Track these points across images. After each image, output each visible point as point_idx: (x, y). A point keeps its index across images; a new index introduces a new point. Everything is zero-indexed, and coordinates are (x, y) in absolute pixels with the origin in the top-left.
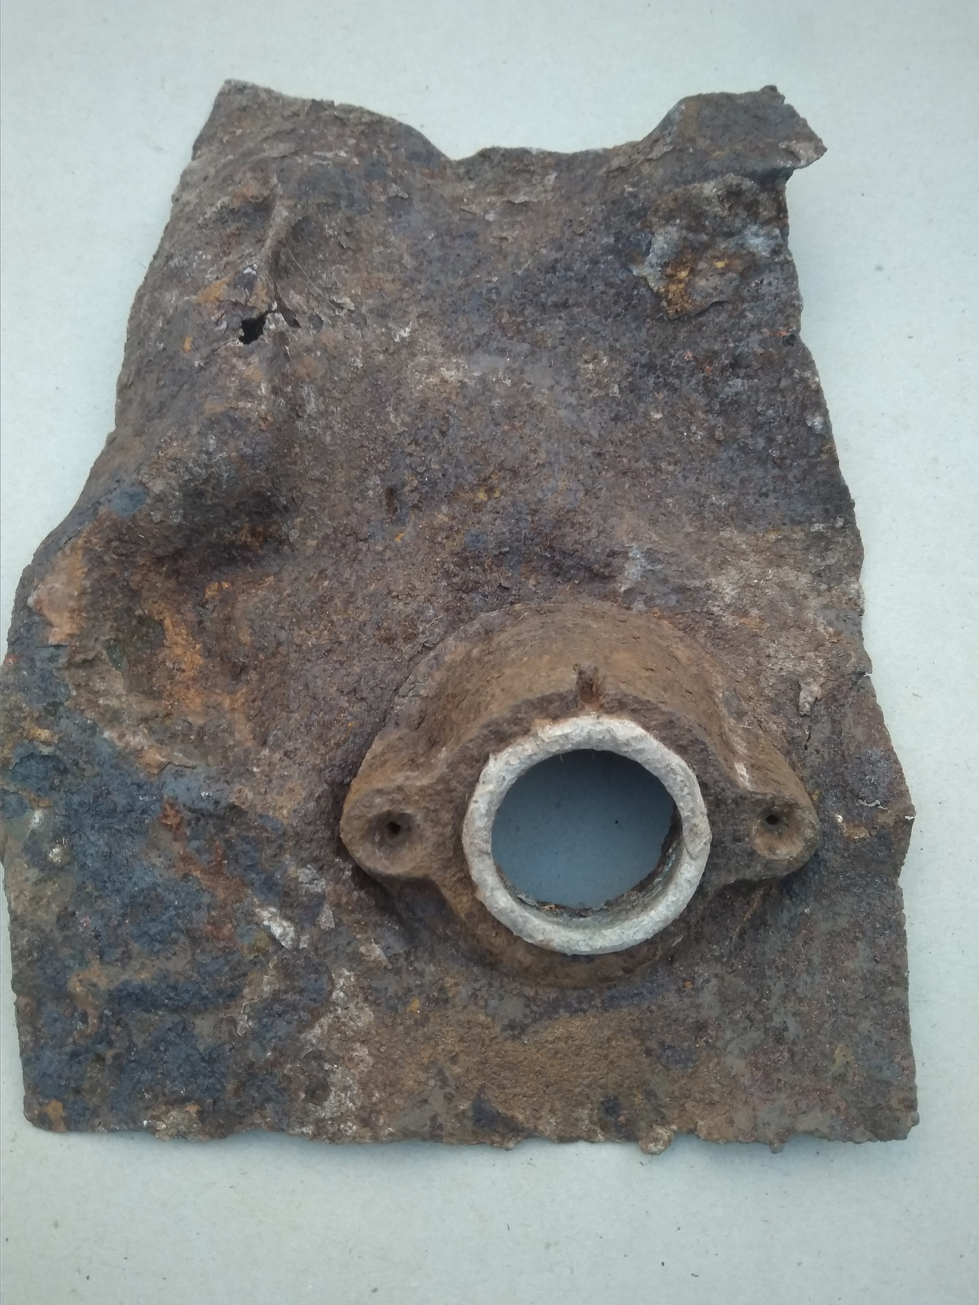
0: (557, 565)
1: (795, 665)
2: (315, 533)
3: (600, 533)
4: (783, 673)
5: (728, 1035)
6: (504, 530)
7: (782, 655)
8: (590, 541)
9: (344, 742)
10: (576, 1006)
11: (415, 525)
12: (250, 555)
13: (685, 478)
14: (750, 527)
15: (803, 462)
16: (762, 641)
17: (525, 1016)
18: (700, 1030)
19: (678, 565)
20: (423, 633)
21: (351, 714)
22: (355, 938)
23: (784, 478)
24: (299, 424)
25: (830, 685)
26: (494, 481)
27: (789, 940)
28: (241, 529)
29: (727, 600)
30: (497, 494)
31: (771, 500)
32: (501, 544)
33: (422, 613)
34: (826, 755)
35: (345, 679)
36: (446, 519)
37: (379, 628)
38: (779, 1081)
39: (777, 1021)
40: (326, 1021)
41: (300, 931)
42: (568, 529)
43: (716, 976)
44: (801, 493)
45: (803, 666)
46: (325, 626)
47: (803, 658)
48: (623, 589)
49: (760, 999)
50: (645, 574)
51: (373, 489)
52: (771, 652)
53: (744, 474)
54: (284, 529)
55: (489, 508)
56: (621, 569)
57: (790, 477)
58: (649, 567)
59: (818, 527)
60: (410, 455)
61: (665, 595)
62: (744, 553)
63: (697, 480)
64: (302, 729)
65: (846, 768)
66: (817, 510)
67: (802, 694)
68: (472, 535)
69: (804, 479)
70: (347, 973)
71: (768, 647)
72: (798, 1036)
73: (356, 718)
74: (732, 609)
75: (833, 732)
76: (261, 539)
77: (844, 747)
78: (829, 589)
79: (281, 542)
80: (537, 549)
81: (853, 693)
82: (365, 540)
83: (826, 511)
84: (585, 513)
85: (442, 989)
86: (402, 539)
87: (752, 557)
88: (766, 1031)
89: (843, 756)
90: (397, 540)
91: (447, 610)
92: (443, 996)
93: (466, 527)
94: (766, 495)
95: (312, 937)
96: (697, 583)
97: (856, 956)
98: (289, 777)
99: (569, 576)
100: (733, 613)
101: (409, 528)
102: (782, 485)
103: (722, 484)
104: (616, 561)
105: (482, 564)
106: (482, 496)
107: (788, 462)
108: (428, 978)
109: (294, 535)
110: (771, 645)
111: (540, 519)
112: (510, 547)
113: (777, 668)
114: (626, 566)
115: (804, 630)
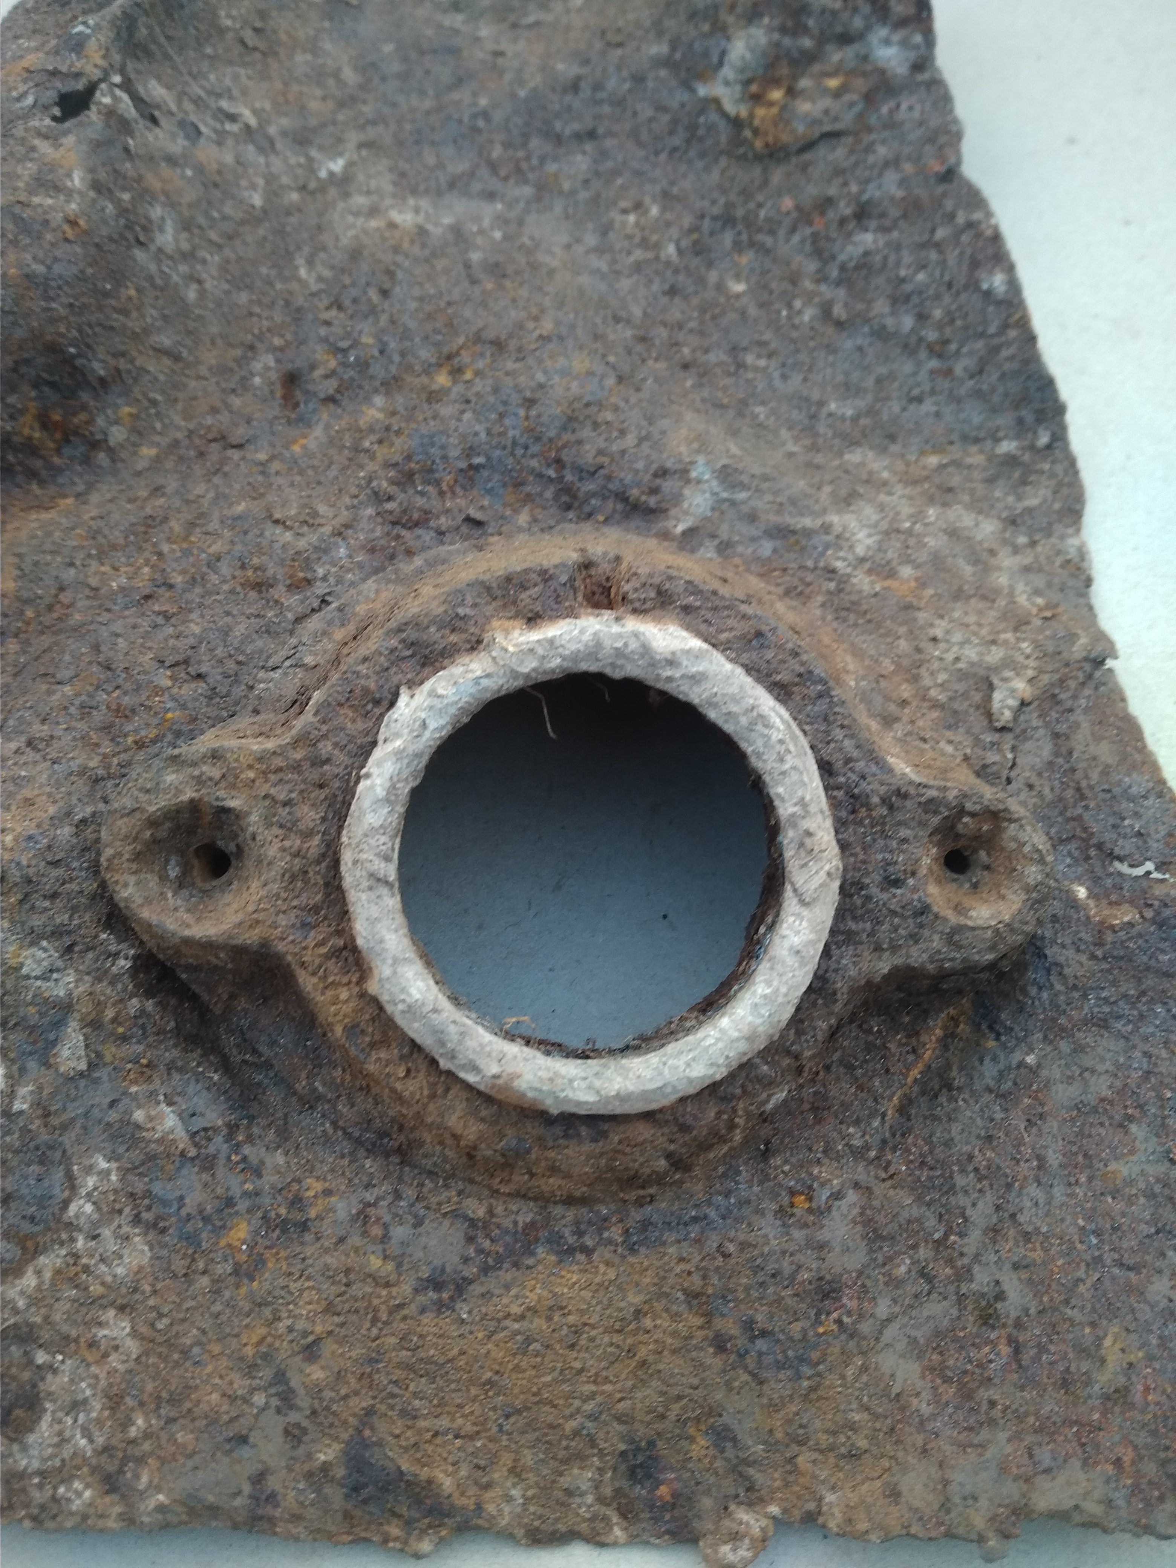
0: (568, 491)
1: (980, 654)
2: (157, 438)
3: (641, 440)
4: (960, 665)
5: (883, 1309)
6: (478, 428)
7: (957, 637)
8: (623, 452)
9: (154, 742)
10: (571, 1240)
11: (327, 426)
12: (38, 463)
13: (784, 377)
14: (894, 448)
15: (980, 344)
16: (922, 616)
17: (466, 1260)
18: (826, 1296)
19: (776, 493)
20: (324, 579)
21: (173, 698)
22: (125, 1093)
24: (139, 255)
25: (1046, 679)
26: (466, 357)
27: (999, 1116)
28: (23, 412)
29: (860, 550)
30: (468, 375)
31: (927, 407)
32: (470, 451)
33: (326, 551)
34: (1047, 791)
35: (172, 642)
36: (380, 416)
37: (243, 567)
38: (992, 1404)
39: (981, 1280)
40: (48, 1262)
41: (16, 1076)
42: (586, 432)
43: (856, 1185)
44: (977, 394)
45: (995, 655)
46: (147, 562)
47: (994, 642)
48: (680, 528)
49: (946, 1236)
50: (719, 506)
51: (261, 375)
52: (938, 632)
53: (883, 370)
54: (100, 421)
55: (453, 395)
56: (678, 497)
57: (959, 370)
58: (725, 495)
59: (1007, 447)
60: (328, 323)
61: (753, 539)
62: (885, 483)
63: (805, 380)
64: (73, 710)
65: (1086, 808)
66: (1005, 420)
67: (997, 696)
68: (422, 436)
69: (981, 372)
70: (103, 1164)
71: (932, 625)
72: (1026, 1311)
73: (184, 707)
74: (867, 565)
75: (1057, 754)
76: (58, 436)
77: (1079, 775)
78: (1033, 544)
79: (95, 445)
80: (534, 463)
81: (1087, 692)
82: (239, 446)
83: (1020, 422)
84: (616, 409)
85: (297, 1202)
86: (304, 447)
87: (899, 490)
88: (961, 1298)
89: (1078, 790)
90: (296, 448)
91: (372, 551)
92: (299, 1217)
93: (414, 426)
94: (919, 400)
95: (40, 1088)
96: (807, 522)
97: (1132, 1152)
98: (29, 779)
99: (587, 509)
100: (870, 572)
101: (318, 432)
102: (944, 384)
103: (847, 386)
104: (668, 485)
105: (437, 483)
106: (442, 379)
107: (953, 347)
108: (270, 1179)
109: (117, 435)
110: (938, 622)
111: (539, 416)
112: (489, 458)
113: (950, 657)
114: (687, 492)
115: (993, 601)
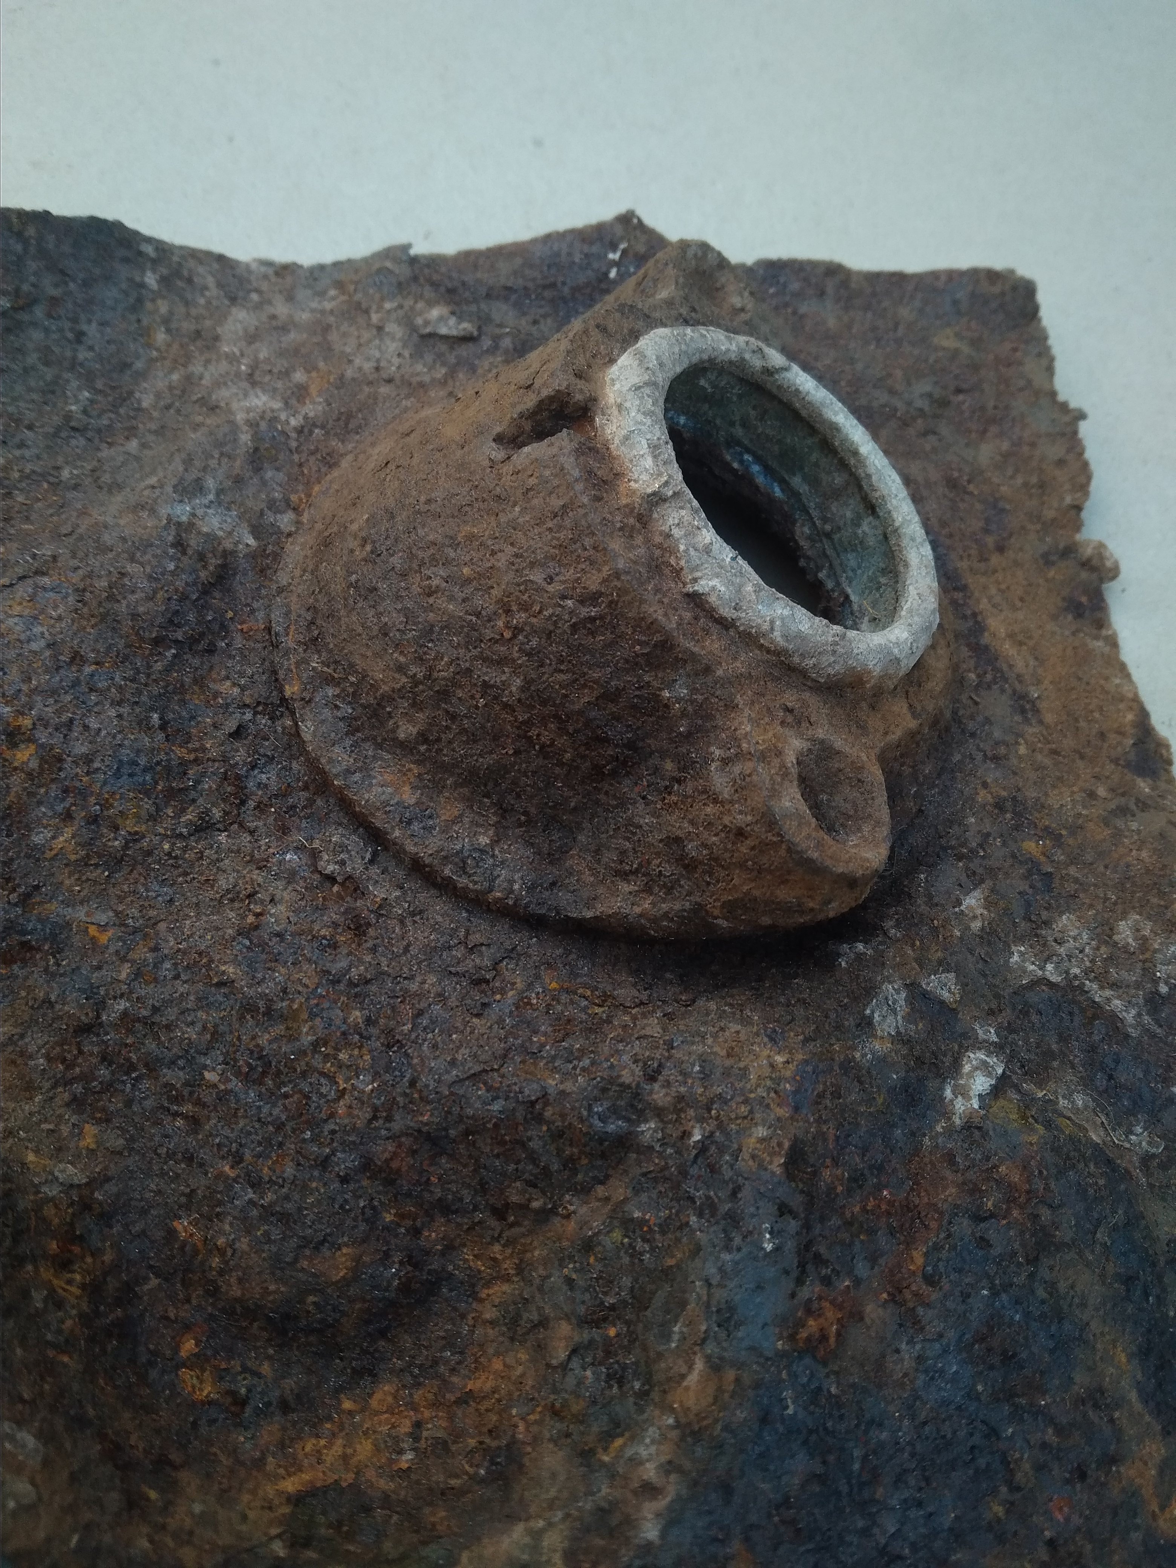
1: (393, 339)
2: (65, 1130)
4: (406, 353)
5: (952, 458)
7: (374, 352)
15: (31, 264)
16: (349, 373)
17: (1003, 691)
18: (956, 486)
19: (208, 456)
21: (530, 986)
23: (54, 302)
29: (276, 405)
31: (92, 330)
32: (143, 724)
34: (542, 311)
37: (334, 946)
40: (1098, 994)
41: (972, 1042)
42: (123, 608)
45: (395, 329)
46: (327, 1058)
47: (380, 329)
48: (251, 541)
50: (224, 504)
52: (368, 366)
53: (33, 358)
54: (52, 1191)
55: (56, 741)
56: (210, 537)
58: (211, 496)
59: (151, 279)
62: (187, 379)
64: (584, 1064)
65: (564, 283)
68: (117, 776)
69: (63, 272)
70: (1016, 958)
71: (360, 368)
74: (293, 402)
75: (506, 299)
76: (76, 1250)
78: (258, 291)
79: (86, 1206)
80: (159, 666)
82: (99, 1005)
84: (90, 575)
85: (1000, 806)
87: (196, 368)
90: (107, 936)
92: (1009, 804)
94: (81, 334)
96: (245, 438)
97: (819, 314)
99: (216, 627)
100: (302, 402)
106: (23, 755)
107: (26, 288)
108: (987, 827)
109: (68, 1173)
110: (356, 364)
113: (396, 361)
114: (204, 529)
115: (330, 325)
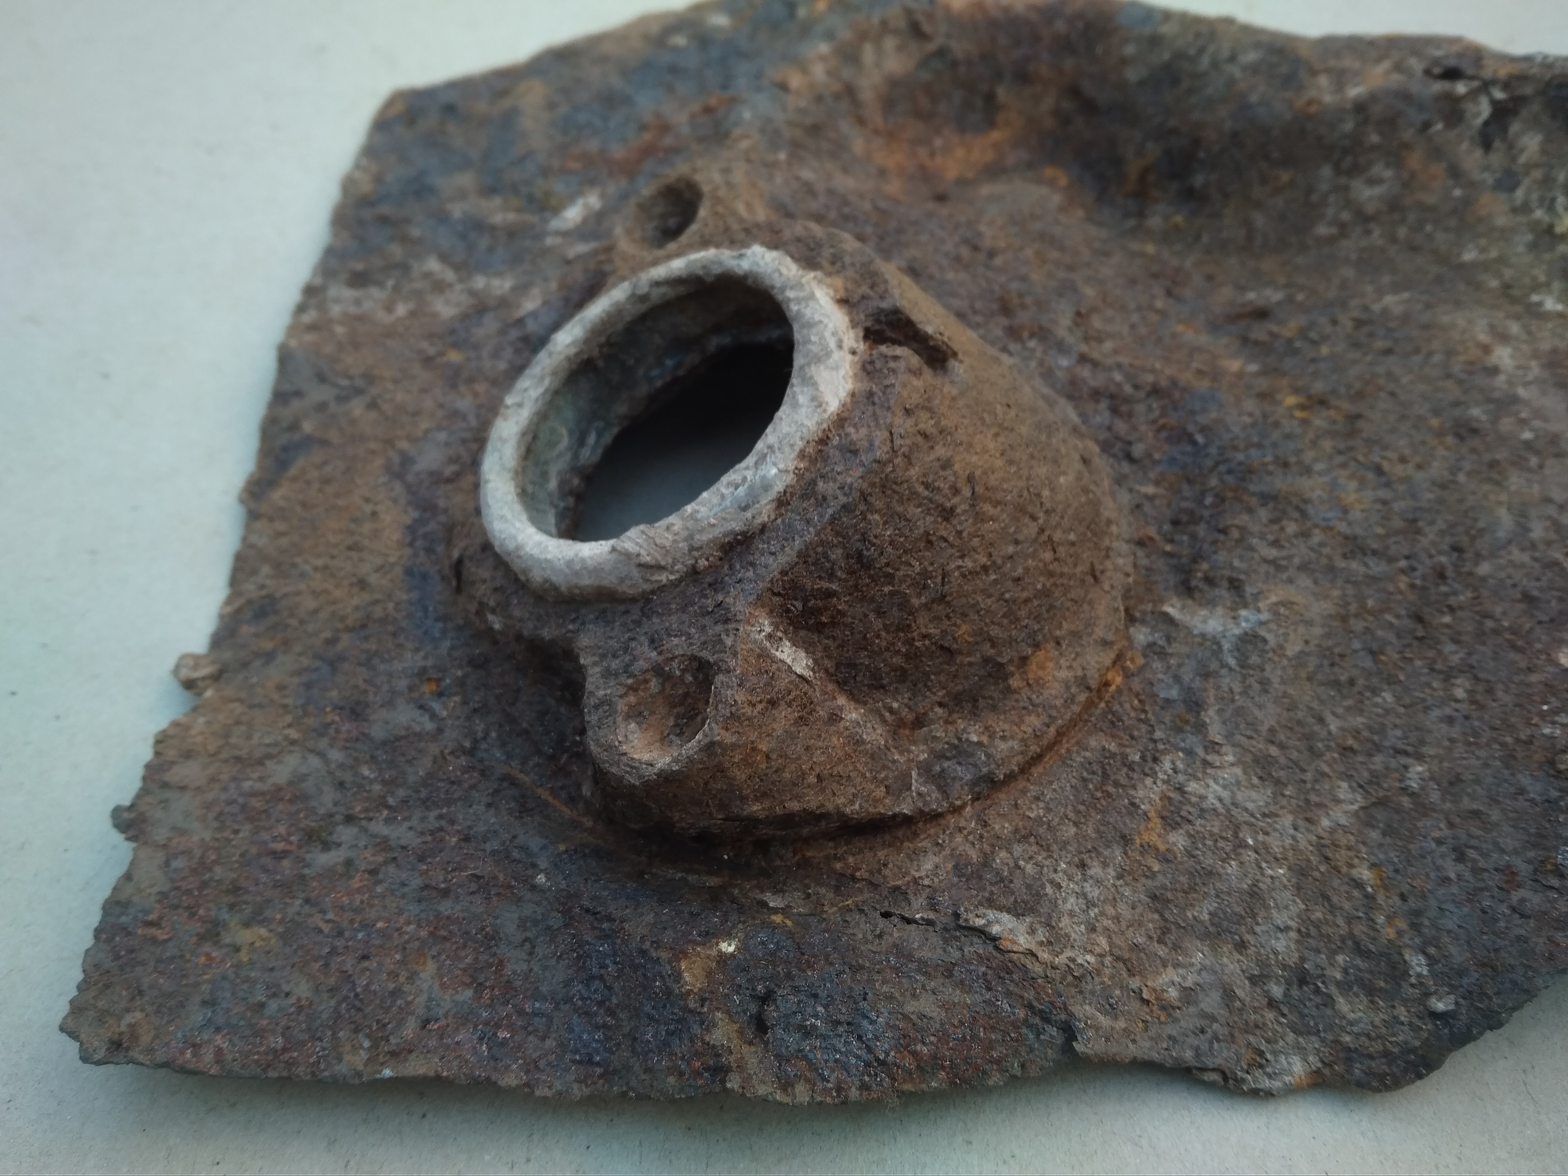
0: (1193, 518)
4: (1050, 889)
6: (1235, 430)
7: (1091, 891)
10: (421, 531)
13: (1449, 720)
16: (1116, 854)
17: (417, 475)
18: (353, 711)
20: (1026, 348)
23: (1513, 883)
25: (1035, 968)
26: (1326, 411)
27: (487, 847)
28: (1144, 156)
30: (1302, 416)
32: (1207, 430)
33: (1059, 349)
36: (1233, 370)
38: (236, 832)
39: (345, 833)
40: (450, 275)
41: (568, 233)
42: (1264, 515)
46: (1012, 243)
47: (1092, 930)
49: (389, 807)
51: (1258, 296)
54: (1158, 206)
56: (1212, 603)
58: (1226, 646)
59: (1418, 964)
60: (1335, 322)
63: (1452, 740)
66: (1457, 955)
68: (1213, 395)
70: (508, 285)
71: (1105, 865)
72: (308, 866)
74: (1175, 796)
75: (923, 963)
77: (890, 976)
80: (1214, 483)
83: (1463, 973)
85: (471, 380)
87: (1305, 837)
88: (332, 816)
89: (869, 971)
91: (1072, 381)
92: (461, 383)
93: (1226, 389)
95: (559, 245)
96: (1215, 729)
99: (1176, 536)
105: (1164, 416)
108: (488, 364)
110: (1111, 872)
112: (1206, 446)
114: (1220, 610)
115: (1160, 941)
